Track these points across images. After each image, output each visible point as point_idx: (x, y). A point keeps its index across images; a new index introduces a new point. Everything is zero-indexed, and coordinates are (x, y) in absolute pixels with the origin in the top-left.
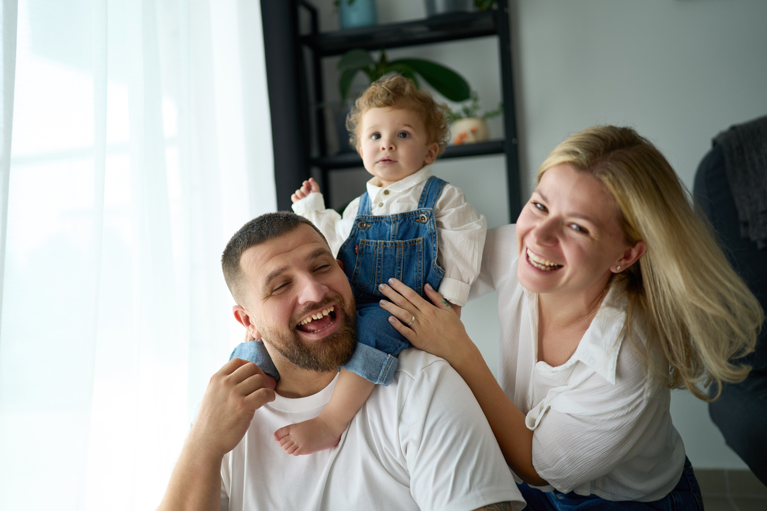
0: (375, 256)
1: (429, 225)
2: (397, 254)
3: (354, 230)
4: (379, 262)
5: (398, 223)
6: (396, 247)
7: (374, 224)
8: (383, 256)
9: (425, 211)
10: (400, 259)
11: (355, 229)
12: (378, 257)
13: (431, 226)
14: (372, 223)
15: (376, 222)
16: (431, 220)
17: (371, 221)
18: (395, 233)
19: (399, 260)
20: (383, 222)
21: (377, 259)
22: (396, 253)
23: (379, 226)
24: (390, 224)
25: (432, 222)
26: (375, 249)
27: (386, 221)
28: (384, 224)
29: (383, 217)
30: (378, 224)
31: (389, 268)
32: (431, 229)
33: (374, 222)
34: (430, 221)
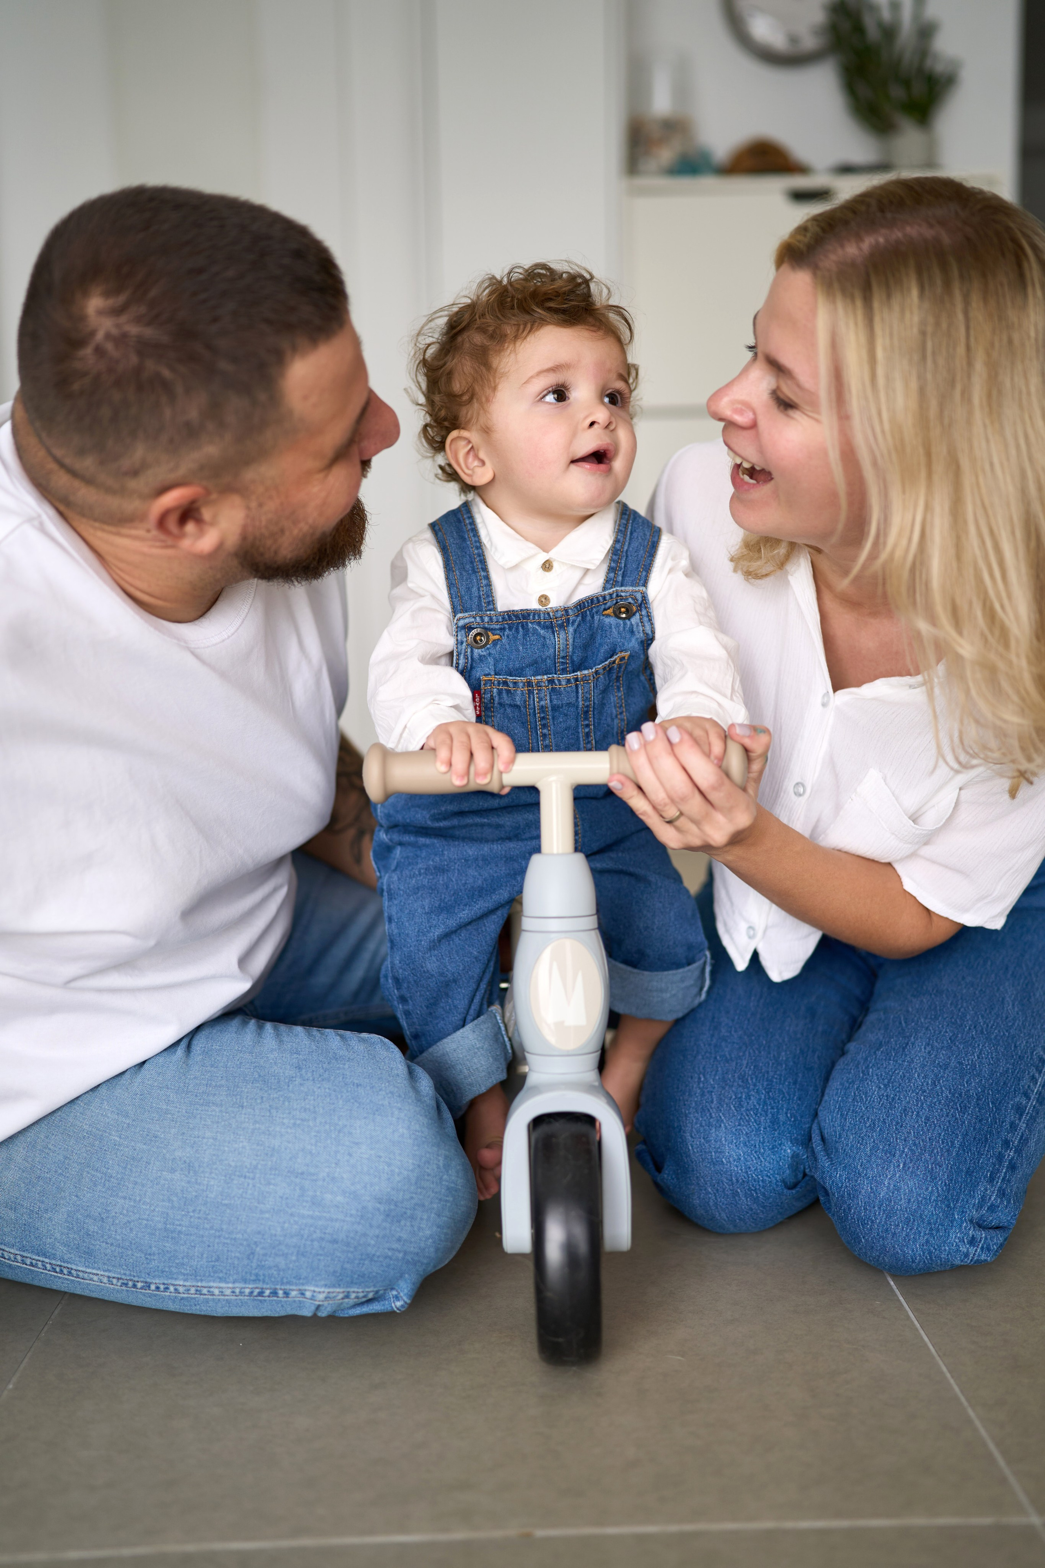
0: (532, 711)
1: (640, 624)
2: (580, 699)
3: (462, 657)
4: (544, 722)
5: (571, 629)
6: (577, 686)
7: (507, 632)
8: (550, 709)
9: (628, 594)
10: (588, 706)
11: (463, 652)
12: (539, 713)
13: (643, 626)
14: (502, 629)
15: (510, 629)
16: (644, 612)
17: (498, 627)
18: (567, 652)
19: (585, 709)
20: (530, 625)
21: (538, 715)
22: (577, 697)
23: (520, 636)
24: (550, 631)
25: (645, 619)
26: (529, 697)
27: (539, 624)
28: (535, 630)
29: (529, 615)
30: (517, 629)
31: (566, 730)
32: (644, 633)
33: (506, 626)
34: (641, 615)
